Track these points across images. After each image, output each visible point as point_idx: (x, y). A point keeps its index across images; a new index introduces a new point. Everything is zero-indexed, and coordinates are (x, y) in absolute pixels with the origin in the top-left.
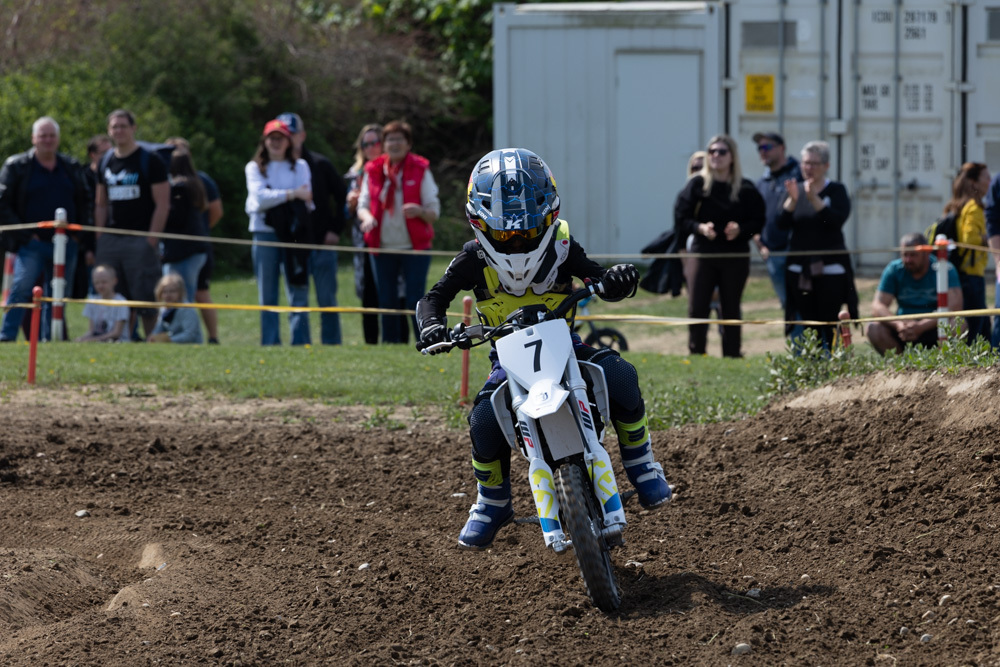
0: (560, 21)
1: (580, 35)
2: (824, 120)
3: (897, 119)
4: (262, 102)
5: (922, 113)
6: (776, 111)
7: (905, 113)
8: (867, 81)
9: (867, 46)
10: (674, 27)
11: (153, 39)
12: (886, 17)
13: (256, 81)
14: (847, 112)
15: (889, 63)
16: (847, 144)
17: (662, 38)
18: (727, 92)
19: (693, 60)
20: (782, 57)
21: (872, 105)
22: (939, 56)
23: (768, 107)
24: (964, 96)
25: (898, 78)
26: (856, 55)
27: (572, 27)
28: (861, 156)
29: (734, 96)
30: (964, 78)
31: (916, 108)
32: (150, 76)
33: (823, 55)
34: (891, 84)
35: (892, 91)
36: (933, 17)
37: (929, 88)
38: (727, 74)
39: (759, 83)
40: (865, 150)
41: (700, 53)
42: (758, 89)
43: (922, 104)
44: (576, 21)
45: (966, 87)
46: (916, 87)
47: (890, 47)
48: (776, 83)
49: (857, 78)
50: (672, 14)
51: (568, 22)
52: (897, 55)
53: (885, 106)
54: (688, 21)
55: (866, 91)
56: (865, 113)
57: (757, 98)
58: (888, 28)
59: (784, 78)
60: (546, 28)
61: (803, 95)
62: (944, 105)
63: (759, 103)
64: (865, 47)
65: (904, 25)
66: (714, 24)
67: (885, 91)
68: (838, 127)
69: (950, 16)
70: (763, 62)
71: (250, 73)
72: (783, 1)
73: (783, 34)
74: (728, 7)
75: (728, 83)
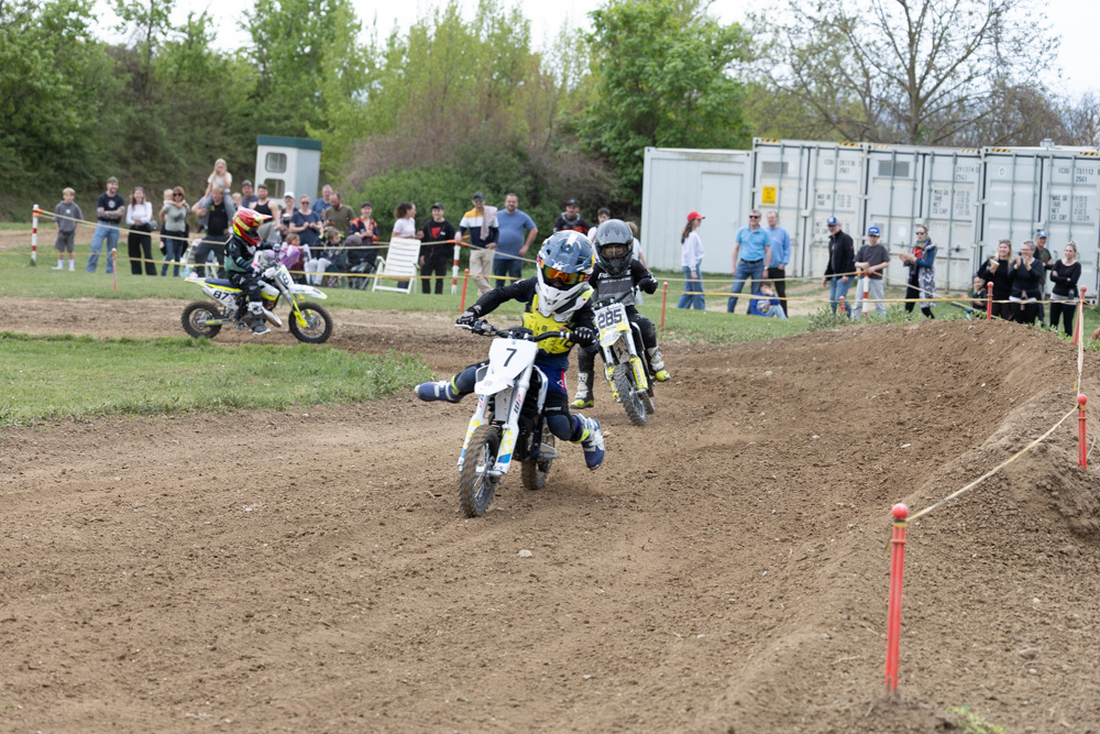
0: (676, 157)
1: (686, 164)
2: (799, 209)
3: (834, 211)
4: (530, 188)
5: (846, 208)
6: (776, 204)
7: (837, 208)
8: (819, 193)
10: (730, 162)
11: (482, 156)
12: (831, 162)
13: (529, 178)
14: (810, 206)
15: (832, 184)
16: (809, 221)
17: (724, 167)
18: (754, 194)
19: (739, 178)
20: (781, 178)
21: (822, 203)
22: (855, 182)
23: (773, 202)
24: (866, 201)
25: (835, 192)
26: (816, 180)
27: (682, 160)
28: (816, 227)
29: (756, 196)
30: (866, 193)
31: (842, 206)
32: (479, 173)
33: (800, 179)
34: (832, 194)
35: (832, 197)
37: (849, 197)
38: (754, 186)
39: (769, 191)
40: (818, 225)
41: (742, 175)
42: (769, 193)
43: (846, 204)
44: (684, 157)
45: (866, 197)
46: (843, 196)
47: (832, 177)
48: (777, 191)
49: (816, 191)
50: (729, 156)
51: (680, 157)
52: (835, 180)
53: (828, 204)
54: (737, 159)
55: (819, 197)
56: (818, 207)
57: (768, 197)
58: (832, 167)
59: (781, 189)
60: (669, 160)
61: (790, 196)
62: (857, 206)
63: (769, 199)
64: (820, 176)
65: (839, 167)
66: (749, 161)
67: (829, 197)
68: (805, 213)
69: (861, 163)
70: (772, 182)
71: (526, 174)
72: (783, 153)
73: (782, 168)
74: (756, 154)
75: (754, 190)
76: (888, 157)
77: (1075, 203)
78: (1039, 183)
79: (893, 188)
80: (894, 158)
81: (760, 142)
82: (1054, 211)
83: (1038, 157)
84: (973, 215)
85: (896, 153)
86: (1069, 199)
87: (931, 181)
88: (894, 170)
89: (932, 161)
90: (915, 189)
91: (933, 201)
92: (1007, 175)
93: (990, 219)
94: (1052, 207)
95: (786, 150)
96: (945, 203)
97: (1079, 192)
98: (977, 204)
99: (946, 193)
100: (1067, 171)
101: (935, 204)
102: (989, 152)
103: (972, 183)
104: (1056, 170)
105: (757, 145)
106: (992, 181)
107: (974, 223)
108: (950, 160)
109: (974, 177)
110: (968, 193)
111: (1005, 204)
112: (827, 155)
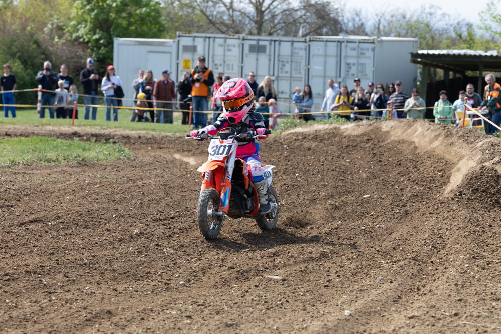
0: (132, 43)
1: (138, 47)
5: (231, 71)
7: (226, 71)
8: (216, 62)
9: (216, 53)
10: (164, 46)
12: (222, 45)
15: (222, 58)
17: (161, 48)
18: (178, 64)
19: (169, 55)
20: (193, 55)
21: (217, 68)
22: (236, 56)
23: (189, 68)
24: (242, 67)
25: (225, 62)
26: (213, 55)
30: (242, 62)
31: (229, 70)
32: (16, 53)
34: (222, 62)
35: (223, 65)
36: (234, 46)
37: (233, 65)
38: (178, 59)
39: (187, 61)
41: (171, 53)
42: (186, 63)
43: (231, 69)
44: (137, 43)
45: (243, 65)
46: (229, 64)
47: (223, 54)
48: (191, 62)
49: (213, 61)
50: (163, 42)
51: (135, 43)
52: (225, 55)
53: (221, 69)
54: (168, 44)
55: (216, 65)
56: (215, 70)
57: (186, 65)
58: (222, 48)
60: (128, 45)
62: (237, 70)
63: (186, 67)
65: (227, 48)
66: (175, 46)
67: (221, 65)
69: (239, 46)
70: (188, 56)
72: (194, 40)
73: (194, 49)
74: (179, 41)
75: (178, 61)
76: (254, 42)
77: (360, 67)
78: (339, 56)
79: (257, 59)
80: (258, 43)
81: (181, 34)
82: (348, 71)
83: (338, 41)
84: (303, 75)
85: (259, 40)
86: (356, 65)
87: (279, 55)
88: (258, 49)
89: (279, 44)
90: (270, 60)
91: (280, 66)
92: (321, 52)
93: (312, 76)
94: (347, 69)
95: (196, 39)
96: (287, 67)
97: (362, 61)
98: (305, 68)
99: (288, 62)
100: (354, 49)
101: (281, 68)
102: (311, 39)
103: (302, 56)
104: (348, 49)
105: (179, 36)
106: (313, 55)
107: (303, 79)
108: (289, 43)
109: (303, 53)
110: (300, 62)
111: (321, 68)
112: (219, 41)
